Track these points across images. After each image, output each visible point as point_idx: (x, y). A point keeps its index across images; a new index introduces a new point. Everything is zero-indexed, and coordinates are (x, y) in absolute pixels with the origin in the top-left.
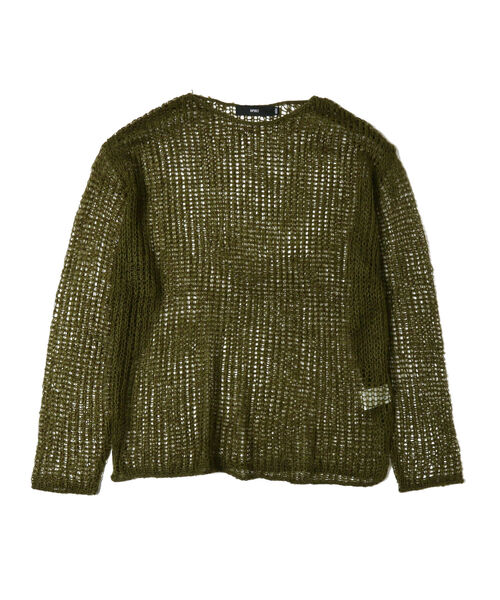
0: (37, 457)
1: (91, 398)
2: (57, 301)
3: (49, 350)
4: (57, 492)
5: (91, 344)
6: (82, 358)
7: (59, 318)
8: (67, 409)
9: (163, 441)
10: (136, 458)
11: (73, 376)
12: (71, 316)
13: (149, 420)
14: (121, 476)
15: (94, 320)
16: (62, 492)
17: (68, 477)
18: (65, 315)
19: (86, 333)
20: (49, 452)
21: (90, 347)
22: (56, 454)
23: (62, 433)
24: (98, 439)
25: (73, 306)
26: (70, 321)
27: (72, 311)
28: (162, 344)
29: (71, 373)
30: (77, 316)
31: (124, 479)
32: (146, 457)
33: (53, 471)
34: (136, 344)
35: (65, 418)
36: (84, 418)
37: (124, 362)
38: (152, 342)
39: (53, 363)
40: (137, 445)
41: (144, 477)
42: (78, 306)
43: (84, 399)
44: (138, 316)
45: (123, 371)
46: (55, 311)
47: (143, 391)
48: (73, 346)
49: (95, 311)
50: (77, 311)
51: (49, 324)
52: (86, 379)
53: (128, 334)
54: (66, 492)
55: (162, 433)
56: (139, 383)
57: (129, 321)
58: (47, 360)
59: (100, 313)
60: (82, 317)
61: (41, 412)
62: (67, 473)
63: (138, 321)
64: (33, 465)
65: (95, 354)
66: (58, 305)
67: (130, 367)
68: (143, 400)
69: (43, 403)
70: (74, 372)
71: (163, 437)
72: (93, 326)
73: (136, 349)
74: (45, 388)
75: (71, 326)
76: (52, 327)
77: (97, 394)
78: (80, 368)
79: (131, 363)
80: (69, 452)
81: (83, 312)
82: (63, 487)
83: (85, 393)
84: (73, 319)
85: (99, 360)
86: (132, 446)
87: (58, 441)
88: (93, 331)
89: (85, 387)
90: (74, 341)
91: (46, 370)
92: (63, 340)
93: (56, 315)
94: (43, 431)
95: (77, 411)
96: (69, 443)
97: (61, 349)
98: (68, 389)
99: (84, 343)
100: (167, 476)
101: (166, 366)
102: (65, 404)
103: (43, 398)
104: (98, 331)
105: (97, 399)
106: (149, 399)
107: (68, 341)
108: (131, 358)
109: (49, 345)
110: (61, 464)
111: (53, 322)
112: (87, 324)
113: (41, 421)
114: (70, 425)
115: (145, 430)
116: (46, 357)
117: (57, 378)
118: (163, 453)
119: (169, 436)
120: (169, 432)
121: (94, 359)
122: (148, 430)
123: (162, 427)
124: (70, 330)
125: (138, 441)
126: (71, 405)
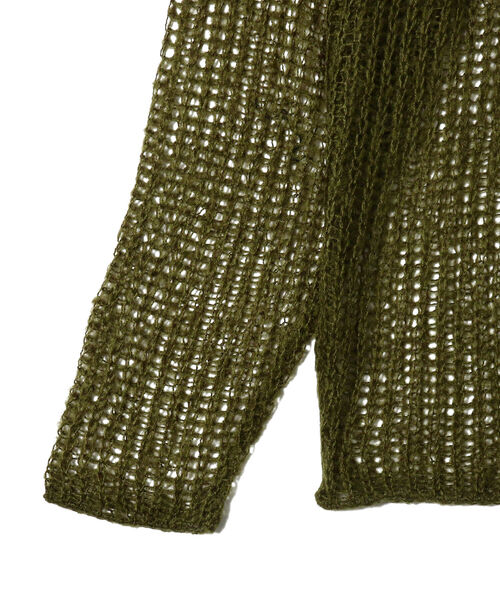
0: (66, 419)
1: (247, 279)
2: (172, 14)
3: (148, 146)
4: (111, 518)
5: (264, 134)
6: (239, 171)
7: (177, 59)
8: (175, 306)
9: (460, 404)
10: (385, 450)
11: (208, 220)
12: (212, 55)
13: (425, 347)
14: (344, 496)
15: (275, 66)
16: (123, 522)
17: (140, 483)
18: (196, 54)
19: (253, 104)
20: (99, 410)
21: (263, 145)
22: (117, 419)
23: (145, 364)
24: (241, 388)
25: (216, 27)
26: (210, 69)
27: (214, 41)
28: (466, 139)
29: (202, 212)
30: (229, 56)
31: (353, 504)
32: (415, 445)
33: (105, 462)
34: (395, 135)
35: (162, 328)
36: (216, 331)
37: (361, 183)
38: (438, 133)
39: (157, 181)
40: (389, 414)
41: (409, 500)
42: (233, 28)
43: (228, 281)
44: (403, 57)
45: (357, 205)
46: (167, 42)
47: (410, 267)
48: (215, 138)
49: (280, 44)
50: (230, 41)
51: (150, 74)
52: (243, 228)
53: (373, 105)
54: (134, 522)
55: (459, 385)
56: (400, 245)
57: (379, 68)
58: (142, 170)
59: (293, 48)
60: (243, 58)
61: (98, 301)
62: (141, 475)
63: (403, 70)
64: (52, 436)
65: (275, 162)
66: (175, 26)
67: (375, 199)
68: (410, 291)
69: (110, 277)
70: (213, 208)
71: (460, 394)
72: (273, 84)
73: (392, 151)
74: (123, 242)
75: (211, 83)
76: (158, 84)
77: (267, 272)
78: (231, 199)
79: (378, 188)
80: (154, 418)
81: (244, 45)
82: (128, 509)
83: (233, 264)
84: (218, 64)
85: (286, 179)
86: (372, 416)
87: (130, 383)
88: (271, 99)
89: (237, 250)
90: (217, 125)
91: (136, 194)
92: (189, 120)
93: (170, 53)
94: (93, 351)
95: (201, 312)
96: (159, 394)
97: (181, 144)
98: (186, 254)
99: (247, 131)
100: (471, 502)
101: (474, 201)
102: (170, 291)
103: (114, 266)
104: (287, 101)
105: (264, 283)
106: (425, 292)
107: (202, 123)
108: (380, 174)
109: (149, 131)
110: (128, 447)
111: (162, 70)
112: (256, 79)
113: (91, 325)
114: (172, 345)
115: (412, 374)
116: (137, 161)
117: (161, 220)
118: (459, 437)
119: (479, 392)
120: (478, 381)
121: (272, 177)
122: (421, 375)
123: (460, 365)
124: (207, 96)
125: (392, 404)
126: (185, 295)
